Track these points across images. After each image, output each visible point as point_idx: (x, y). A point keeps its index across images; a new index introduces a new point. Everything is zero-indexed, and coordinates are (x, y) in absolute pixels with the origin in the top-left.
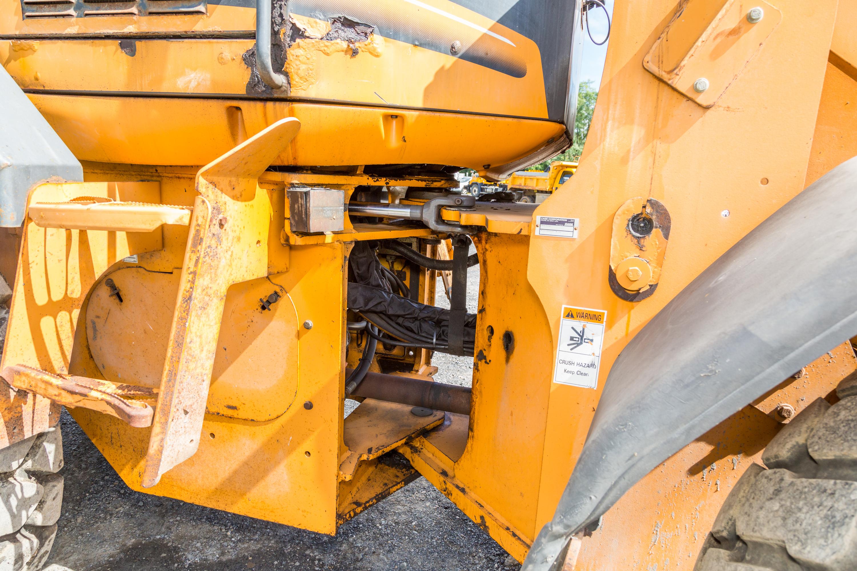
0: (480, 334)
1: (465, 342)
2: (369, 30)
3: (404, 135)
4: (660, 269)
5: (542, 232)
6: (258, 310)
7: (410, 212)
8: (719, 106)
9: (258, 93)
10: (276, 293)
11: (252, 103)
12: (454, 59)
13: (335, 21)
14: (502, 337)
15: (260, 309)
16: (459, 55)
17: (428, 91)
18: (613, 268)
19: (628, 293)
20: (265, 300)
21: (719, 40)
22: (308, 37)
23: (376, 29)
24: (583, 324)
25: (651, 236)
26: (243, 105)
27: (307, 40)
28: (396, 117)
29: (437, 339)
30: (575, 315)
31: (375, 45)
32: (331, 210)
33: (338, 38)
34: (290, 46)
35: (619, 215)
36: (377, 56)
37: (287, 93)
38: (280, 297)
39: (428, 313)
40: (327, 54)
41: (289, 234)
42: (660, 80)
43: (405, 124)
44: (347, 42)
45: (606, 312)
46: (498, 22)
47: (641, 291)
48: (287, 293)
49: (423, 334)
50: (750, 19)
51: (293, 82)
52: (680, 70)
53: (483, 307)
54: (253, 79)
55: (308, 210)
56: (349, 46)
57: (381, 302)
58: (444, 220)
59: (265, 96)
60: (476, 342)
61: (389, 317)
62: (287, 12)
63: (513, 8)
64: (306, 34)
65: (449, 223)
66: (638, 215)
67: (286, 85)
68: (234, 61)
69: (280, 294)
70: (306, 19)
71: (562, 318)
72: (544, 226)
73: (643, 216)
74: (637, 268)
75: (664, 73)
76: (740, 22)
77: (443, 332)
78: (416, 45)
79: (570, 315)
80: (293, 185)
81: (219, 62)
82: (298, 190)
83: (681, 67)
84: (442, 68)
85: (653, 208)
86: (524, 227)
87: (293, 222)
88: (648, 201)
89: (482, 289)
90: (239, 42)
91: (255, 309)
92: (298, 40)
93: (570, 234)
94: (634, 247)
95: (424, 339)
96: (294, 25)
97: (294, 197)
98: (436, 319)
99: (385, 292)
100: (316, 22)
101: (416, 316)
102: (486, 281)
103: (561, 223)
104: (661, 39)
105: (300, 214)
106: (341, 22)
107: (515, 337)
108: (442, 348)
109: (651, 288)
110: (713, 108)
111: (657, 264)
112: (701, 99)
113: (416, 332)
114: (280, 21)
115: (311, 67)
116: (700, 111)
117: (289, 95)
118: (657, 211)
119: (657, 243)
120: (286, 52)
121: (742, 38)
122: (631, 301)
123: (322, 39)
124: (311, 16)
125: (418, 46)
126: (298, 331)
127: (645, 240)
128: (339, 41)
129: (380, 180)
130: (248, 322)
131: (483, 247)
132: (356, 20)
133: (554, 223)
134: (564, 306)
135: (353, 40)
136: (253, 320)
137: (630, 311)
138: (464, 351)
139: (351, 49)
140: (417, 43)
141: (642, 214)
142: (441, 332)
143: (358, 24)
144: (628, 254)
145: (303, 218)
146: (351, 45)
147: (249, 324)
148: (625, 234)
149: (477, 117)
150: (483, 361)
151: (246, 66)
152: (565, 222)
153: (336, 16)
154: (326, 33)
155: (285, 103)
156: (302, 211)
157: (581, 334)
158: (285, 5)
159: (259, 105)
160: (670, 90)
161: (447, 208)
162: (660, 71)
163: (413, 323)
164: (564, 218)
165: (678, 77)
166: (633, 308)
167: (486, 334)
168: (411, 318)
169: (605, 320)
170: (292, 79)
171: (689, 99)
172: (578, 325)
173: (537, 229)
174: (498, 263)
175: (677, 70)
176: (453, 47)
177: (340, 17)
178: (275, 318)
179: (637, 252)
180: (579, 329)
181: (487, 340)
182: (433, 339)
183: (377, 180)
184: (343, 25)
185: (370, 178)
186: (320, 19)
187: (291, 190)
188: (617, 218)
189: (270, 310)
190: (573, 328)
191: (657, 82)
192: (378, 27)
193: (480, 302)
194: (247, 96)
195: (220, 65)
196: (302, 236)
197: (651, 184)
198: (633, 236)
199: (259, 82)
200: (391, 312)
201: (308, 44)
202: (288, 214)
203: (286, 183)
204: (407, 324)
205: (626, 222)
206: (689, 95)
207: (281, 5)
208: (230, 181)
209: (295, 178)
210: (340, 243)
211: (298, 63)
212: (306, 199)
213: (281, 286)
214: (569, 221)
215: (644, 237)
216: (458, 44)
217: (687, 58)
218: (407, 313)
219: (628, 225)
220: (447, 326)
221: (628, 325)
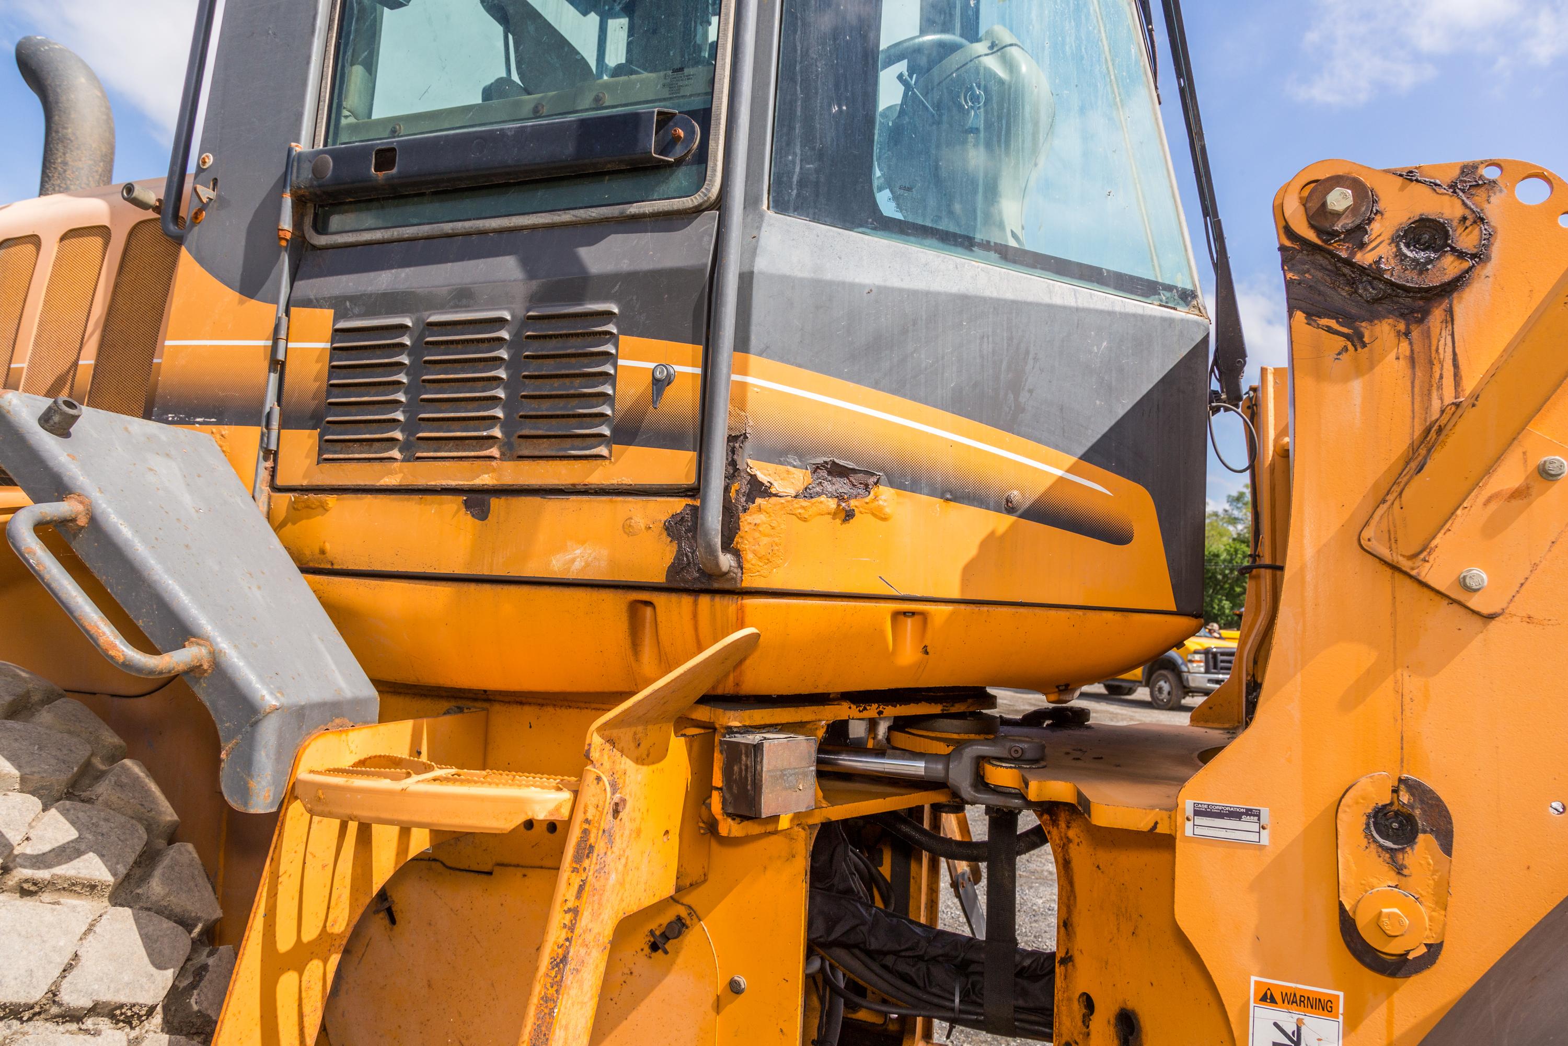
0: (1063, 1008)
1: (1017, 1009)
2: (872, 480)
3: (927, 642)
4: (1443, 913)
5: (1198, 831)
6: (644, 952)
7: (925, 767)
8: (1512, 615)
9: (685, 581)
10: (679, 918)
11: (674, 597)
12: (1010, 519)
13: (818, 467)
14: (1112, 1021)
15: (647, 950)
16: (1019, 513)
17: (969, 571)
18: (1347, 908)
19: (1383, 959)
20: (658, 933)
21: (1493, 506)
22: (776, 495)
23: (884, 477)
24: (1297, 1016)
25: (1416, 847)
26: (660, 600)
27: (774, 499)
28: (913, 614)
29: (960, 1001)
30: (1278, 998)
31: (881, 503)
32: (795, 774)
33: (823, 493)
34: (745, 510)
35: (1349, 806)
36: (884, 519)
37: (736, 582)
38: (687, 927)
39: (943, 946)
40: (805, 520)
41: (719, 817)
42: (1395, 568)
43: (929, 626)
44: (836, 500)
45: (1341, 994)
46: (1081, 458)
47: (1410, 957)
48: (700, 920)
49: (934, 990)
50: (1546, 474)
51: (746, 565)
52: (1429, 554)
53: (1067, 953)
54: (679, 559)
55: (757, 777)
56: (839, 505)
57: (857, 925)
58: (987, 784)
59: (698, 586)
60: (1056, 1025)
61: (870, 953)
62: (743, 457)
63: (1105, 436)
64: (773, 490)
65: (999, 789)
66: (1385, 806)
67: (736, 570)
68: (650, 531)
69: (688, 922)
70: (771, 467)
71: (1252, 1004)
72: (1199, 820)
73: (1395, 808)
74: (1396, 910)
75: (1401, 559)
76: (1527, 478)
77: (974, 985)
78: (947, 500)
79: (1267, 998)
80: (730, 730)
81: (625, 532)
82: (739, 739)
83: (1431, 549)
84: (992, 533)
85: (1412, 794)
86: (1162, 819)
87: (727, 796)
88: (1400, 780)
89: (1065, 916)
90: (661, 502)
91: (639, 950)
92: (759, 501)
93: (1254, 837)
94: (1385, 868)
95: (936, 1000)
96: (754, 477)
97: (734, 752)
98: (959, 959)
99: (862, 904)
100: (788, 471)
101: (921, 953)
102: (1072, 902)
103: (1235, 815)
104: (1389, 503)
105: (743, 782)
106: (826, 468)
107: (1142, 1024)
108: (972, 1020)
109: (1429, 950)
110: (1501, 617)
111: (1437, 903)
112: (1474, 602)
113: (921, 984)
114: (732, 471)
115: (776, 539)
116: (1477, 623)
117: (739, 585)
118: (1422, 801)
119: (1431, 861)
120: (739, 519)
121: (1535, 504)
122: (1393, 974)
123: (796, 497)
124: (781, 463)
125: (950, 500)
126: (718, 996)
127: (1406, 855)
128: (823, 498)
129: (868, 708)
130: (623, 974)
131: (1063, 835)
132: (851, 465)
133: (1220, 815)
134: (1254, 979)
135: (846, 497)
136: (633, 970)
137: (1389, 995)
138: (1016, 1027)
139: (844, 508)
140: (948, 496)
141: (1392, 804)
142: (969, 986)
143: (854, 471)
144: (1374, 881)
145: (748, 791)
146: (844, 504)
147: (624, 978)
148: (1364, 842)
149: (1053, 613)
151: (669, 539)
152: (1243, 814)
153: (820, 460)
154: (803, 487)
155: (731, 597)
156: (746, 777)
157: (1295, 1039)
158: (741, 447)
159: (686, 601)
160: (1415, 586)
161: (995, 763)
162: (1394, 555)
163: (913, 966)
164: (1241, 806)
165: (1427, 565)
166: (1396, 989)
167: (1078, 1009)
168: (909, 957)
169: (1341, 1010)
170: (746, 560)
171: (1453, 601)
172: (1288, 1019)
173: (1189, 825)
174: (1095, 868)
175: (1425, 553)
176: (1008, 501)
177: (825, 462)
178: (676, 968)
179: (1391, 878)
180: (1290, 1028)
181: (1080, 1023)
182: (953, 1001)
183: (865, 709)
184: (830, 473)
185: (853, 707)
186: (795, 467)
187: (727, 739)
188: (1345, 812)
189: (666, 952)
190: (1276, 1024)
191: (1389, 571)
192: (886, 475)
193: (1061, 942)
194: (666, 585)
195: (626, 536)
196: (742, 821)
197: (1402, 748)
198: (1381, 846)
199: (689, 563)
200: (874, 945)
201: (775, 505)
202: (718, 780)
203: (717, 726)
204: (903, 967)
205: (1364, 819)
206: (1453, 596)
207: (734, 447)
208: (635, 734)
209: (734, 719)
210: (804, 829)
211: (757, 535)
212: (755, 756)
213: (690, 907)
214: (1249, 812)
215: (1403, 849)
216: (1015, 494)
217: (1440, 535)
218: (903, 947)
219: (1368, 825)
220: (981, 974)
221: (1390, 1023)
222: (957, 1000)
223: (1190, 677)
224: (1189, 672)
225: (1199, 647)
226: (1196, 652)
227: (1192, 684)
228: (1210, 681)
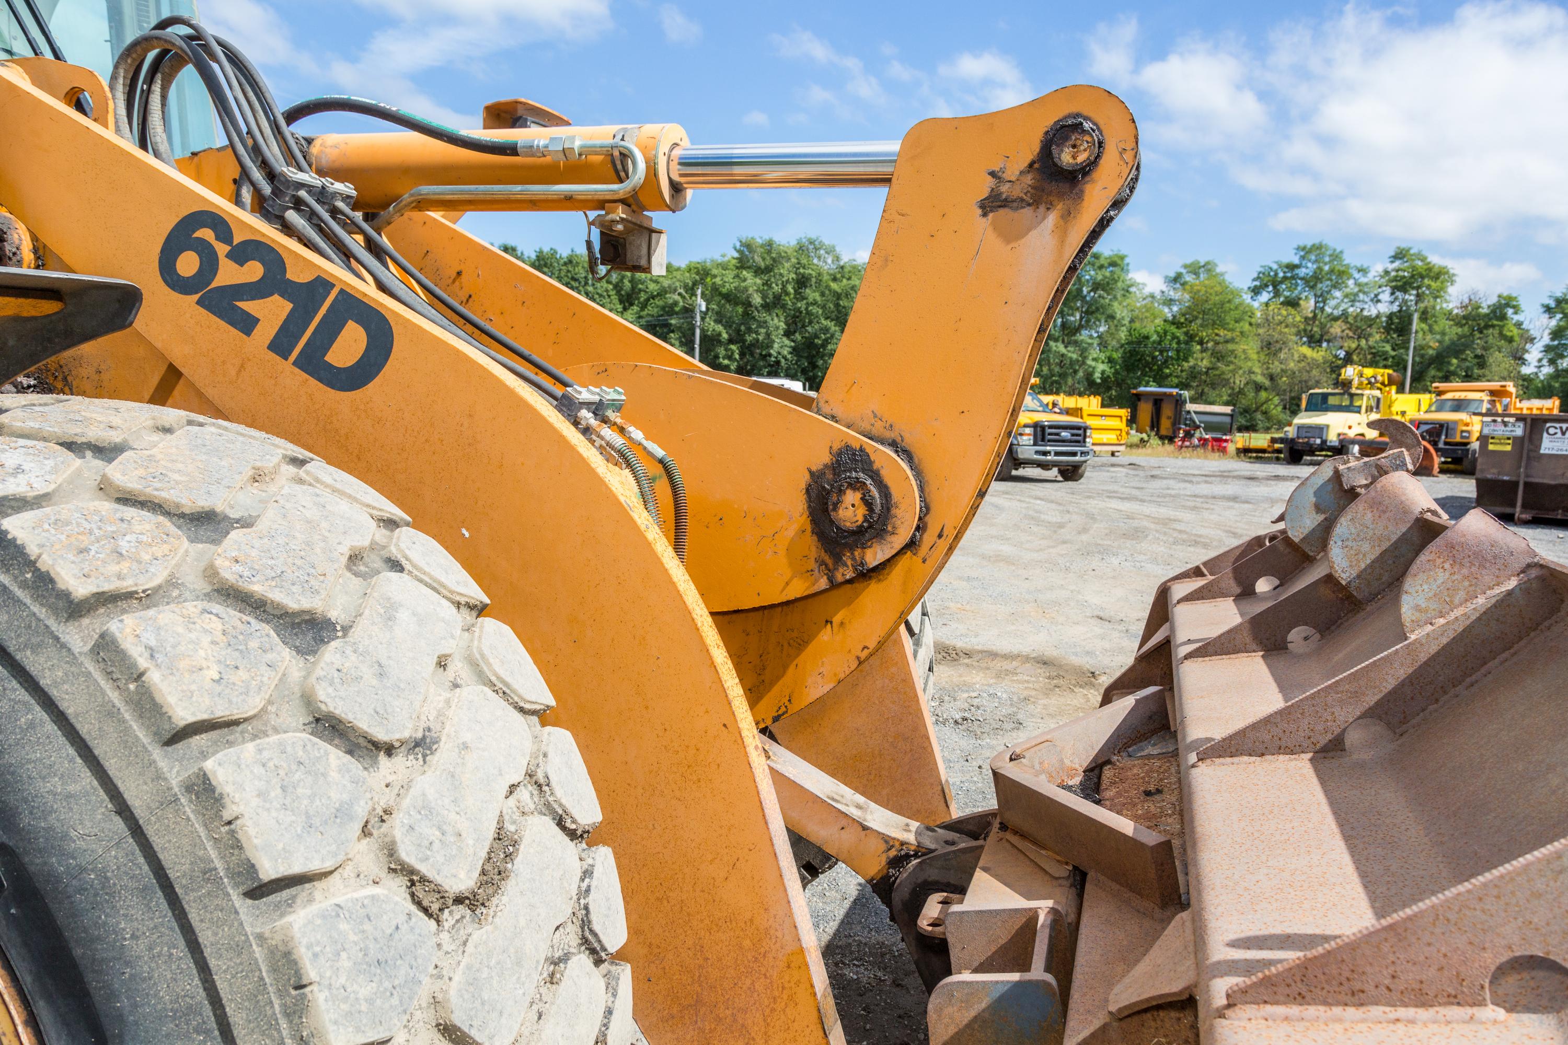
223: (1019, 450)
224: (1018, 445)
225: (1028, 421)
226: (1026, 426)
227: (1021, 456)
228: (1037, 452)
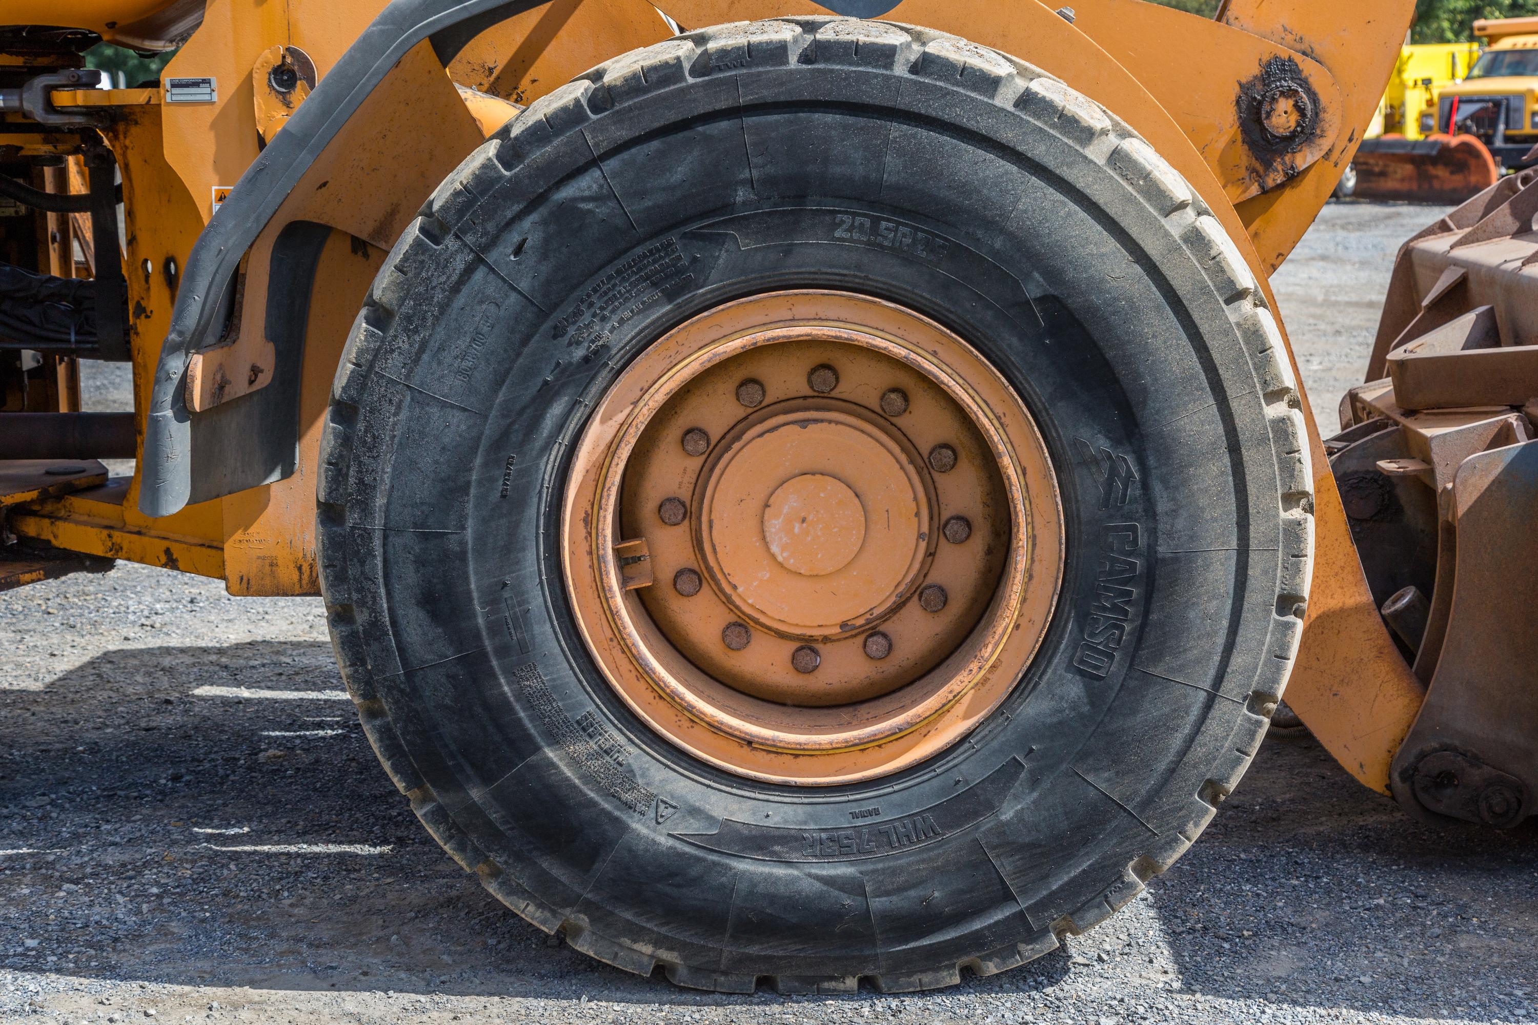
0: (133, 277)
5: (174, 98)
14: (162, 270)
18: (261, 132)
25: (297, 89)
29: (77, 333)
35: (259, 68)
39: (55, 286)
49: (51, 328)
53: (132, 235)
58: (56, 108)
65: (63, 110)
66: (279, 66)
71: (214, 204)
72: (175, 91)
73: (284, 67)
77: (87, 319)
79: (223, 199)
85: (293, 57)
86: (153, 95)
88: (288, 49)
89: (128, 207)
93: (207, 97)
94: (281, 104)
95: (52, 335)
98: (75, 295)
101: (34, 292)
103: (196, 84)
107: (175, 256)
108: (88, 349)
113: (38, 323)
118: (298, 61)
119: (304, 96)
127: (291, 95)
131: (122, 145)
133: (187, 85)
134: (214, 188)
141: (282, 65)
142: (82, 319)
144: (273, 111)
148: (268, 90)
150: (143, 316)
152: (200, 83)
161: (59, 89)
163: (29, 309)
164: (199, 77)
167: (141, 273)
168: (24, 300)
173: (168, 95)
174: (143, 163)
179: (284, 110)
181: (143, 283)
182: (69, 333)
188: (257, 72)
197: (289, 30)
198: (277, 91)
204: (20, 311)
205: (268, 76)
214: (204, 81)
215: (290, 91)
219: (270, 79)
220: (93, 309)
222: (73, 338)
